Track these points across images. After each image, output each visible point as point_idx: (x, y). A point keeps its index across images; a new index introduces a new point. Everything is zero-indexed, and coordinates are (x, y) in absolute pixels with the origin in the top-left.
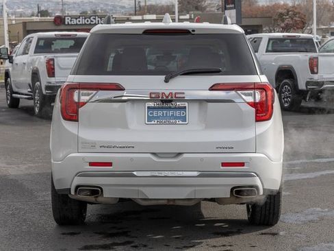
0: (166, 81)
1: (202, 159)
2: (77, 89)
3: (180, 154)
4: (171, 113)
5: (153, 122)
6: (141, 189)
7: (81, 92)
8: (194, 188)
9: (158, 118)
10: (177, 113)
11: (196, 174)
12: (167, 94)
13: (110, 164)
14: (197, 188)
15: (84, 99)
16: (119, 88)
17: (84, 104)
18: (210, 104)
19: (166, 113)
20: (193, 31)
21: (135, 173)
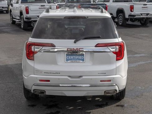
0: (75, 42)
1: (91, 79)
2: (33, 45)
3: (81, 76)
4: (77, 57)
5: (69, 62)
6: (63, 92)
7: (35, 47)
8: (87, 92)
9: (71, 59)
10: (80, 57)
11: (88, 85)
12: (75, 49)
13: (49, 81)
14: (89, 92)
15: (36, 50)
16: (53, 46)
18: (95, 53)
19: (75, 57)
20: (88, 17)
21: (60, 85)
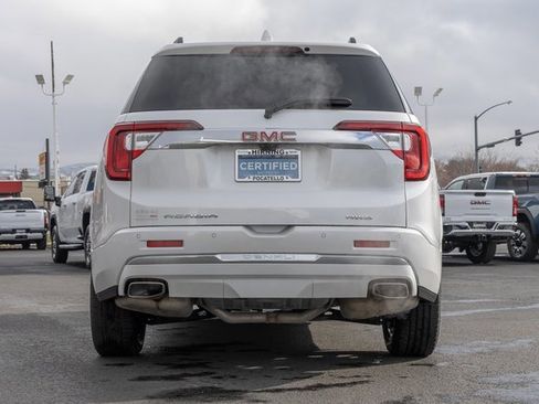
0: (267, 116)
1: (324, 235)
2: (130, 130)
3: (289, 227)
4: (274, 165)
5: (247, 179)
6: (228, 282)
7: (137, 135)
8: (309, 282)
9: (254, 172)
10: (285, 165)
11: (313, 258)
13: (180, 243)
14: (316, 281)
15: (140, 145)
16: (195, 127)
17: (140, 152)
18: (334, 151)
19: (268, 166)
20: (307, 49)
21: (219, 257)
